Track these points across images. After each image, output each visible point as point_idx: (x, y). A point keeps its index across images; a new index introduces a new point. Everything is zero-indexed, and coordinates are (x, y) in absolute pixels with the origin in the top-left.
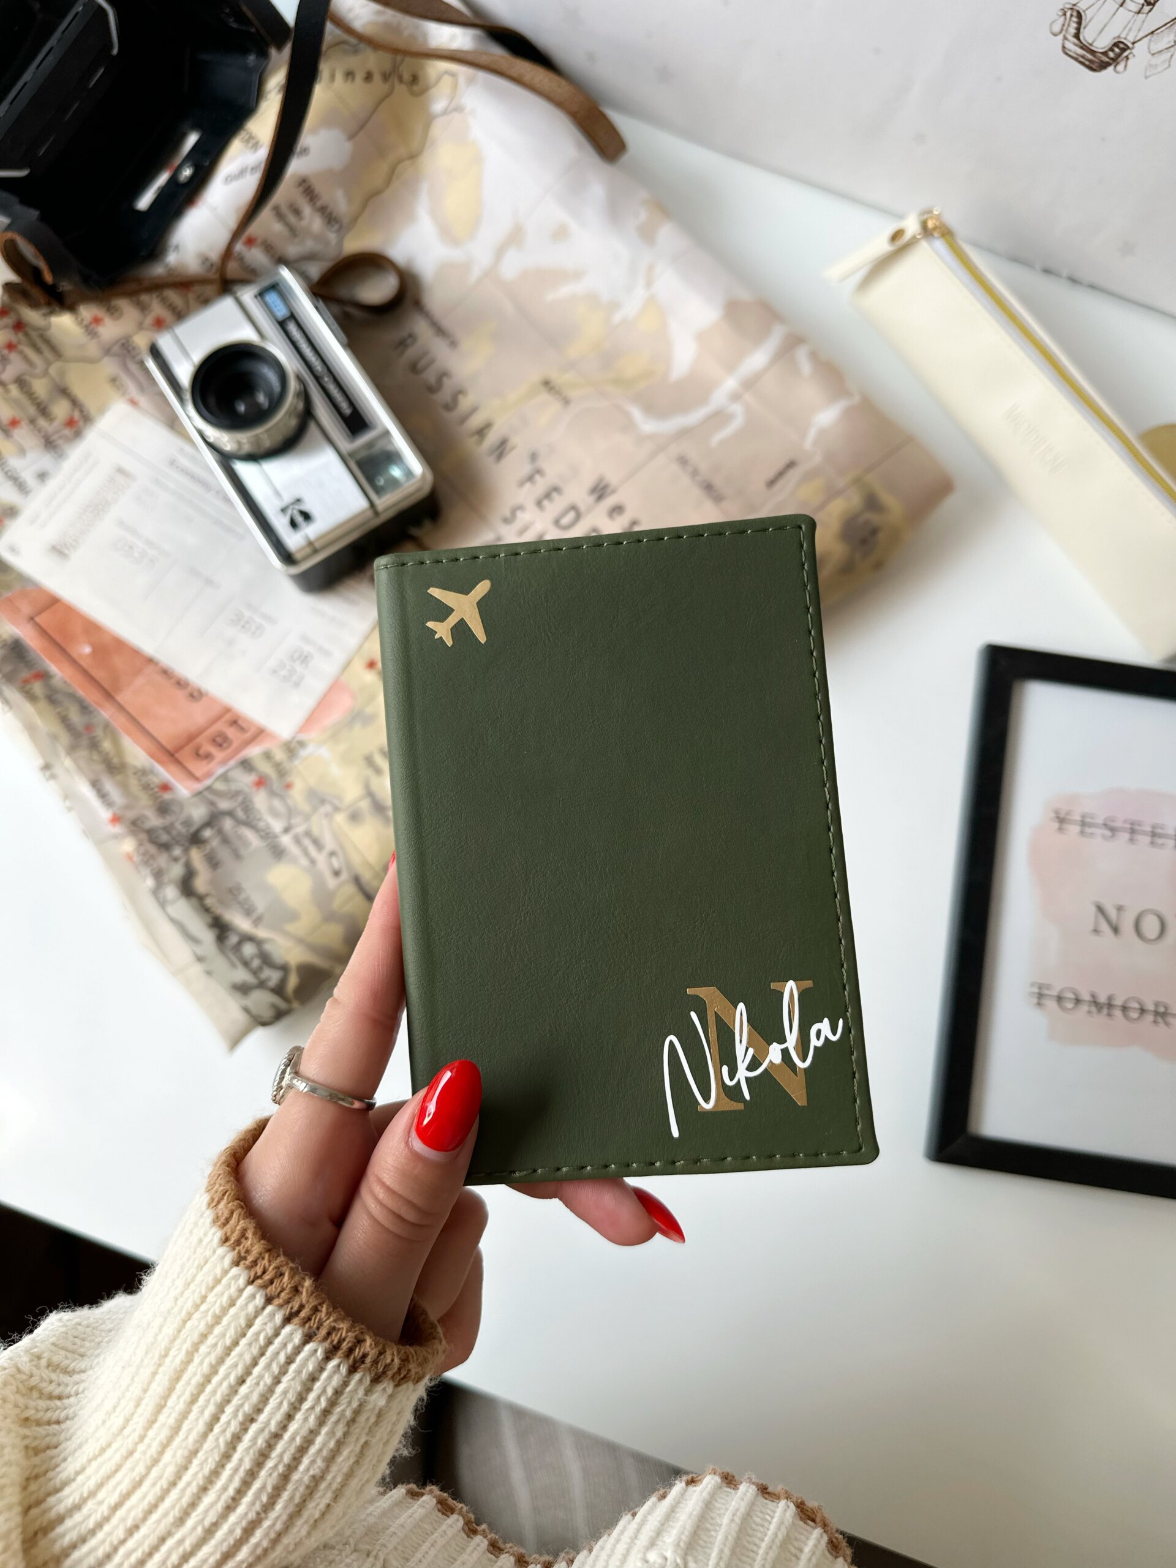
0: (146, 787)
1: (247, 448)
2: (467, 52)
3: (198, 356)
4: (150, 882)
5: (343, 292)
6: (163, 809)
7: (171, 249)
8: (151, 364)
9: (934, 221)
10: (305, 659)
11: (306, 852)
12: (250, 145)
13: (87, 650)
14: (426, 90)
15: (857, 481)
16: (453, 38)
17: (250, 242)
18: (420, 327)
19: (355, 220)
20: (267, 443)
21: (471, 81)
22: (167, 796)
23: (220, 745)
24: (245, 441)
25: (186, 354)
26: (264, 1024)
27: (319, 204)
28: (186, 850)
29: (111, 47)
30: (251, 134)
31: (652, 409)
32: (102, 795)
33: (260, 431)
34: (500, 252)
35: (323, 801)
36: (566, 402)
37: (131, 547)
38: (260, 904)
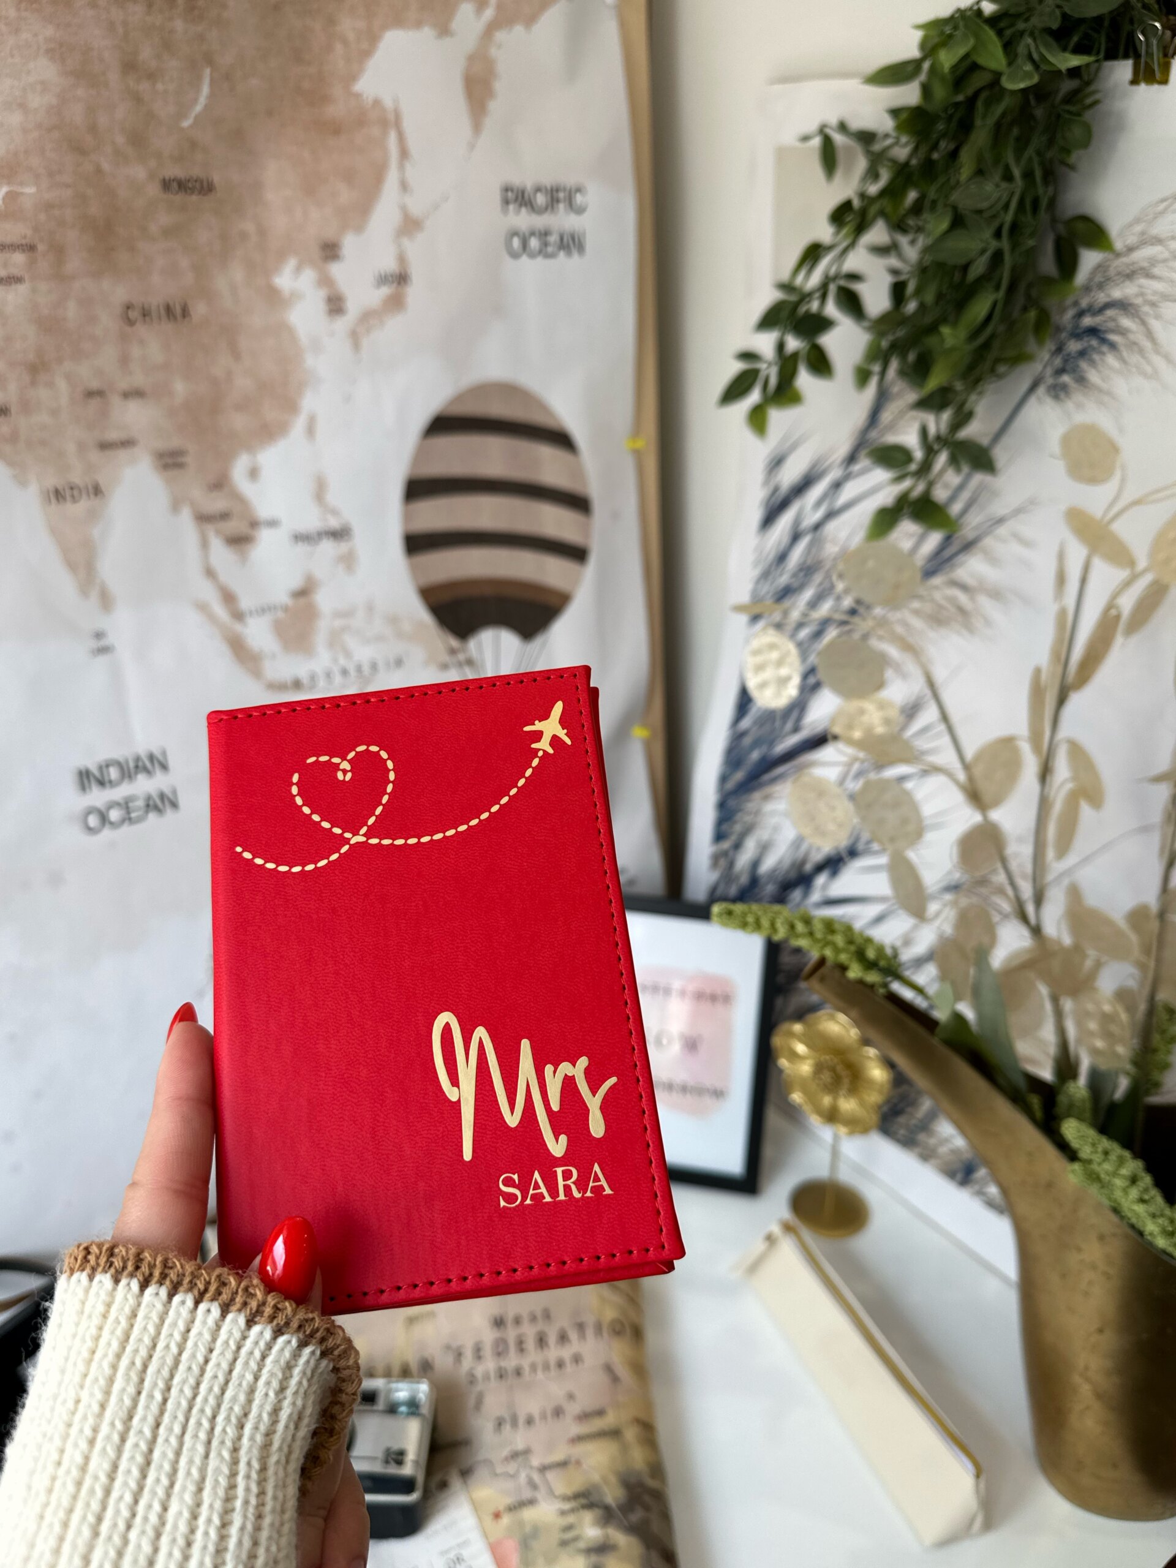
10: (458, 1560)
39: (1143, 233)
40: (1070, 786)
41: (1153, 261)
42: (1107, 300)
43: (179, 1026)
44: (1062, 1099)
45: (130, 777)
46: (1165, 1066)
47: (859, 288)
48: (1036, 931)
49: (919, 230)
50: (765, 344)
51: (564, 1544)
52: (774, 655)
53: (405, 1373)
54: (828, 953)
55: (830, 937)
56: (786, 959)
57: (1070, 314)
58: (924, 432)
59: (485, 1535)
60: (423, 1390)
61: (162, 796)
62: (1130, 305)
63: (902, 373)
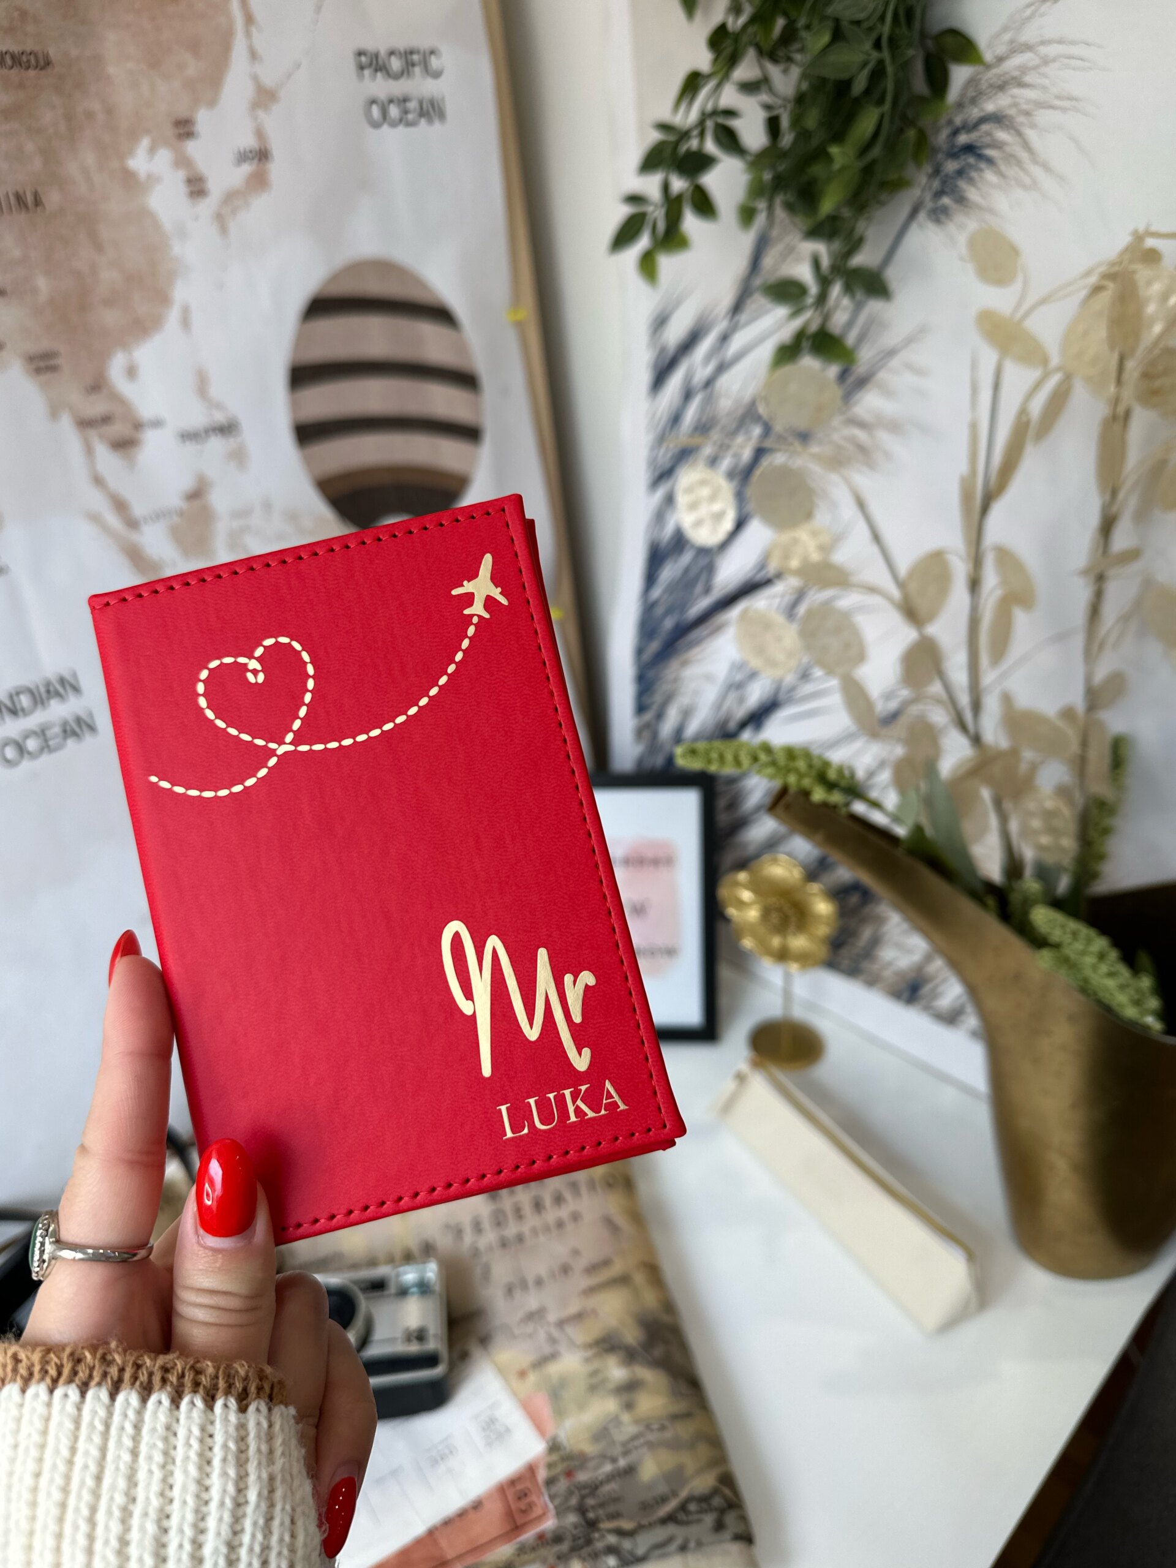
10: (491, 1421)
23: (526, 1495)
35: (605, 1431)
39: (1012, 42)
40: (999, 593)
41: (1024, 69)
42: (982, 114)
43: (122, 963)
44: (1015, 898)
45: (43, 703)
46: (1101, 857)
47: (735, 124)
48: (976, 740)
49: (789, 59)
50: (651, 185)
51: (593, 1388)
52: (705, 492)
53: (408, 1258)
54: (792, 779)
55: (792, 764)
56: (723, 819)
57: (944, 134)
58: (816, 263)
59: (515, 1394)
60: (431, 1271)
61: (79, 720)
62: (1005, 117)
63: (790, 207)
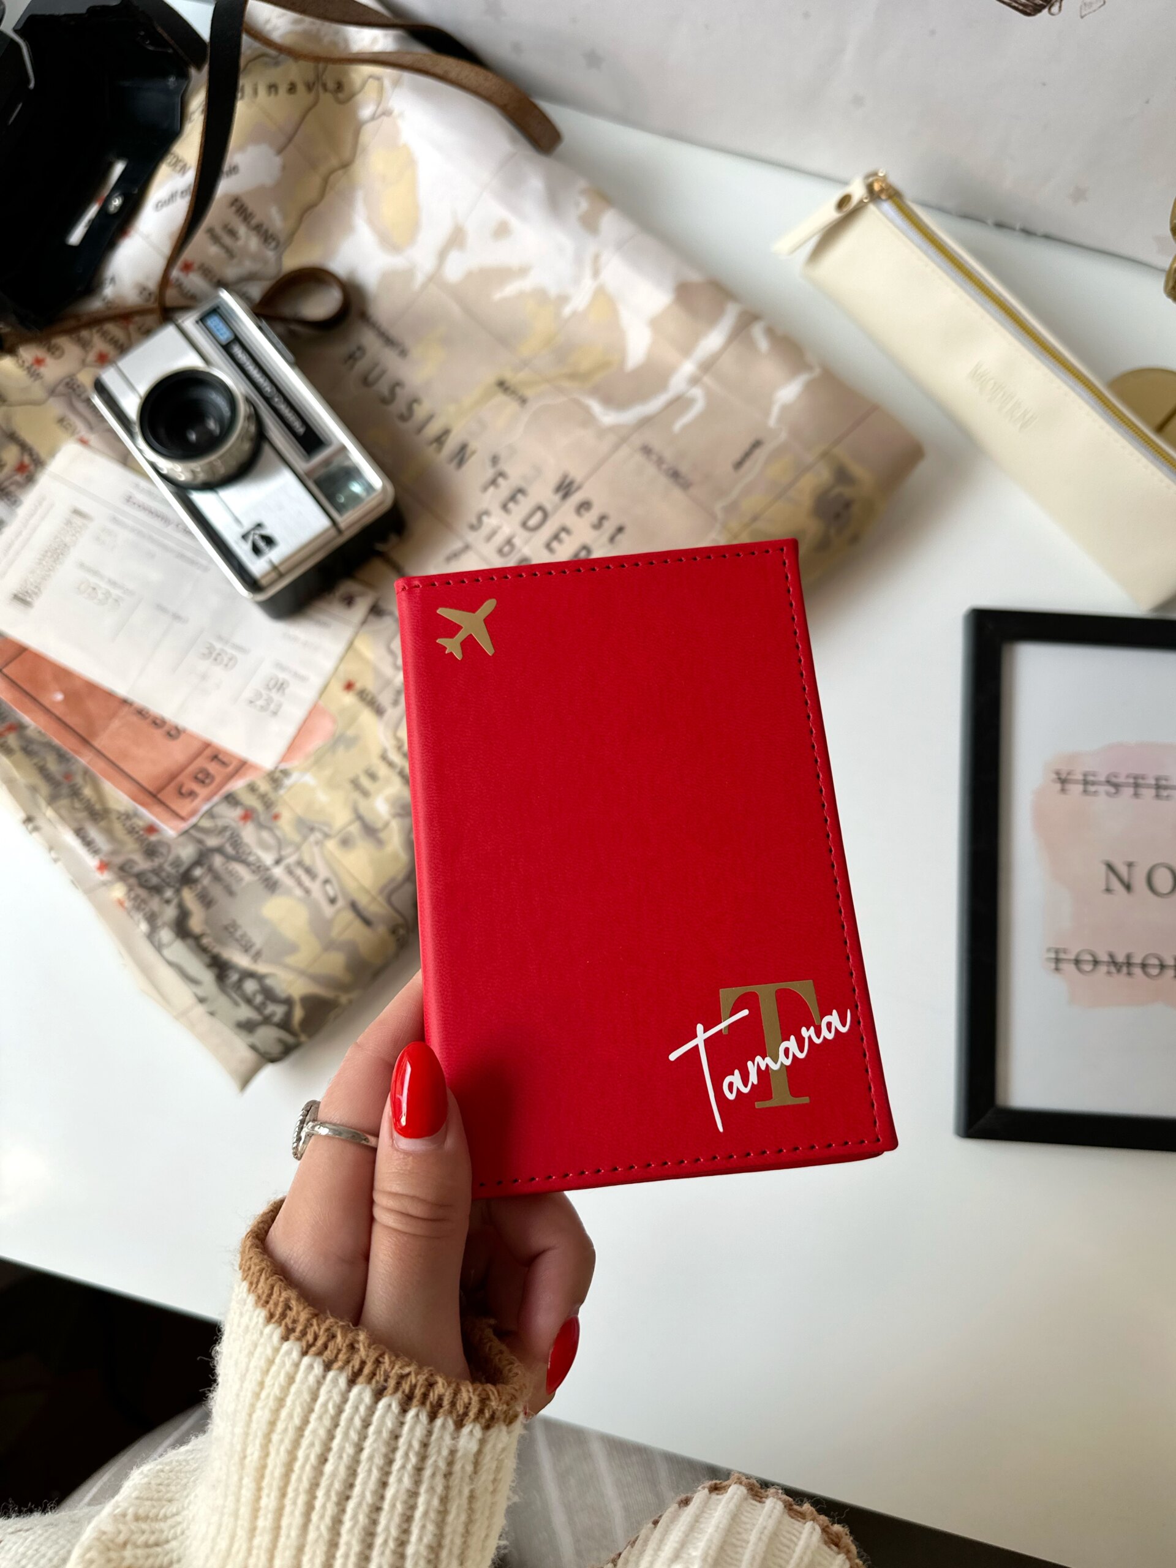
0: (132, 831)
1: (202, 477)
2: (390, 53)
3: (143, 388)
4: (144, 927)
5: (287, 311)
6: (151, 852)
7: (108, 282)
8: (97, 401)
9: (880, 183)
10: (281, 687)
11: (300, 883)
12: (178, 168)
13: (59, 697)
14: (352, 96)
15: (825, 455)
16: (375, 40)
17: (187, 267)
18: (368, 339)
19: (292, 235)
20: (222, 470)
21: (396, 83)
22: (153, 838)
23: (203, 782)
24: (199, 470)
25: (132, 387)
26: (273, 1060)
27: (254, 222)
28: (178, 891)
29: (28, 82)
30: (178, 159)
31: (610, 401)
32: (88, 843)
33: (213, 457)
34: (442, 255)
35: (312, 829)
36: (523, 401)
37: (94, 589)
38: (258, 939)
